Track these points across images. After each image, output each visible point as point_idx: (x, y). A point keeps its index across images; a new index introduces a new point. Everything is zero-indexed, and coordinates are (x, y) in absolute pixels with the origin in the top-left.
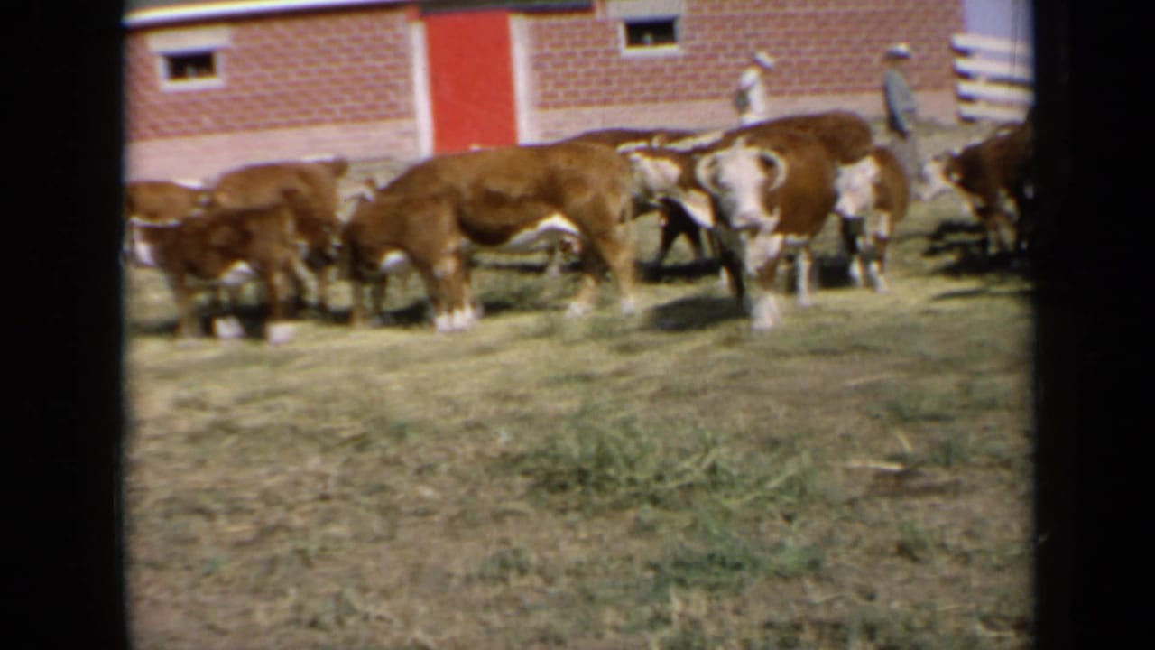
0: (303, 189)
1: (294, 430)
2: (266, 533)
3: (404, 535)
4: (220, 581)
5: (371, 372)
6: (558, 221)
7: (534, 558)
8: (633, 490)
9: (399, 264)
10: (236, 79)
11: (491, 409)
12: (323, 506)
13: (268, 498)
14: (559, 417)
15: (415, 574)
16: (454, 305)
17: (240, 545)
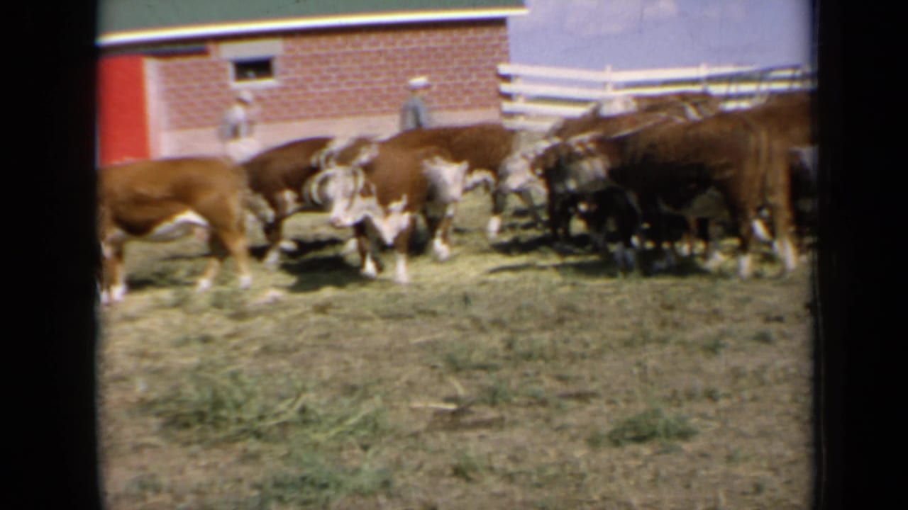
6: (190, 216)
7: (165, 481)
8: (242, 427)
14: (183, 370)
16: (111, 284)
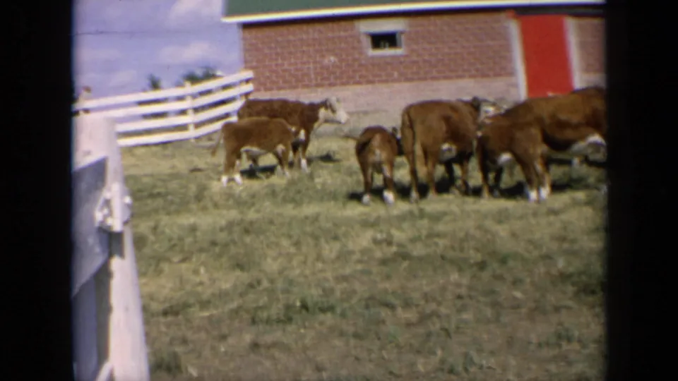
0: (454, 116)
1: (443, 257)
2: (424, 318)
3: (504, 319)
4: (398, 346)
5: (489, 224)
6: (597, 138)
7: (576, 333)
9: (509, 161)
10: (413, 51)
11: (554, 246)
12: (459, 303)
13: (426, 297)
15: (510, 342)
16: (539, 185)
17: (409, 325)
